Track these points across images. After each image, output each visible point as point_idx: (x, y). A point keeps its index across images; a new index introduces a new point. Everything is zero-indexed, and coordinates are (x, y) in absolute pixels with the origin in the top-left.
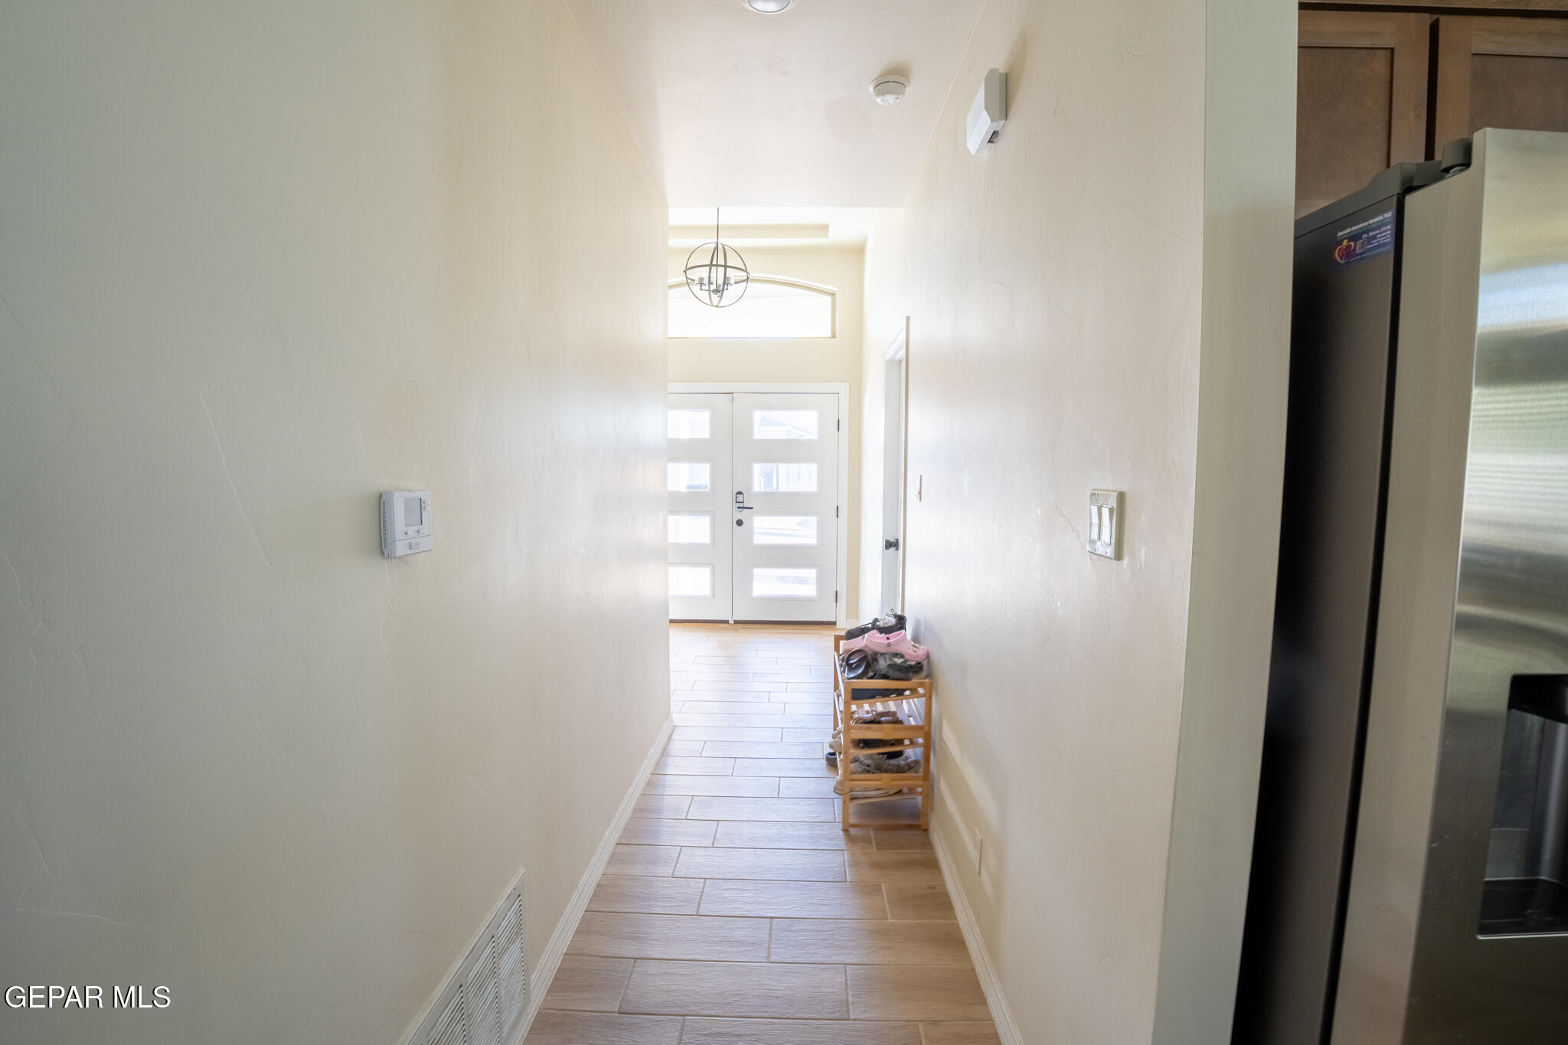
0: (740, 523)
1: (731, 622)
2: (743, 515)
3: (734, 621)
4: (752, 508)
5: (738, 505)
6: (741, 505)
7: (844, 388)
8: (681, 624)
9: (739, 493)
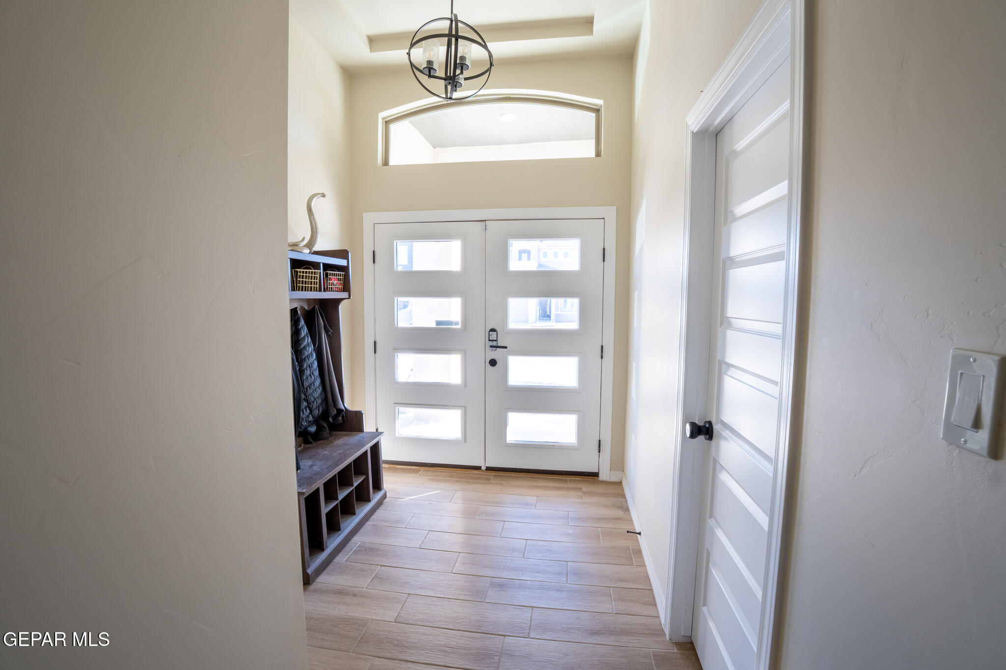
0: (493, 363)
1: (483, 468)
2: (496, 354)
3: (486, 467)
4: (506, 347)
5: (491, 343)
6: (495, 343)
7: (610, 213)
8: (431, 469)
9: (493, 330)
